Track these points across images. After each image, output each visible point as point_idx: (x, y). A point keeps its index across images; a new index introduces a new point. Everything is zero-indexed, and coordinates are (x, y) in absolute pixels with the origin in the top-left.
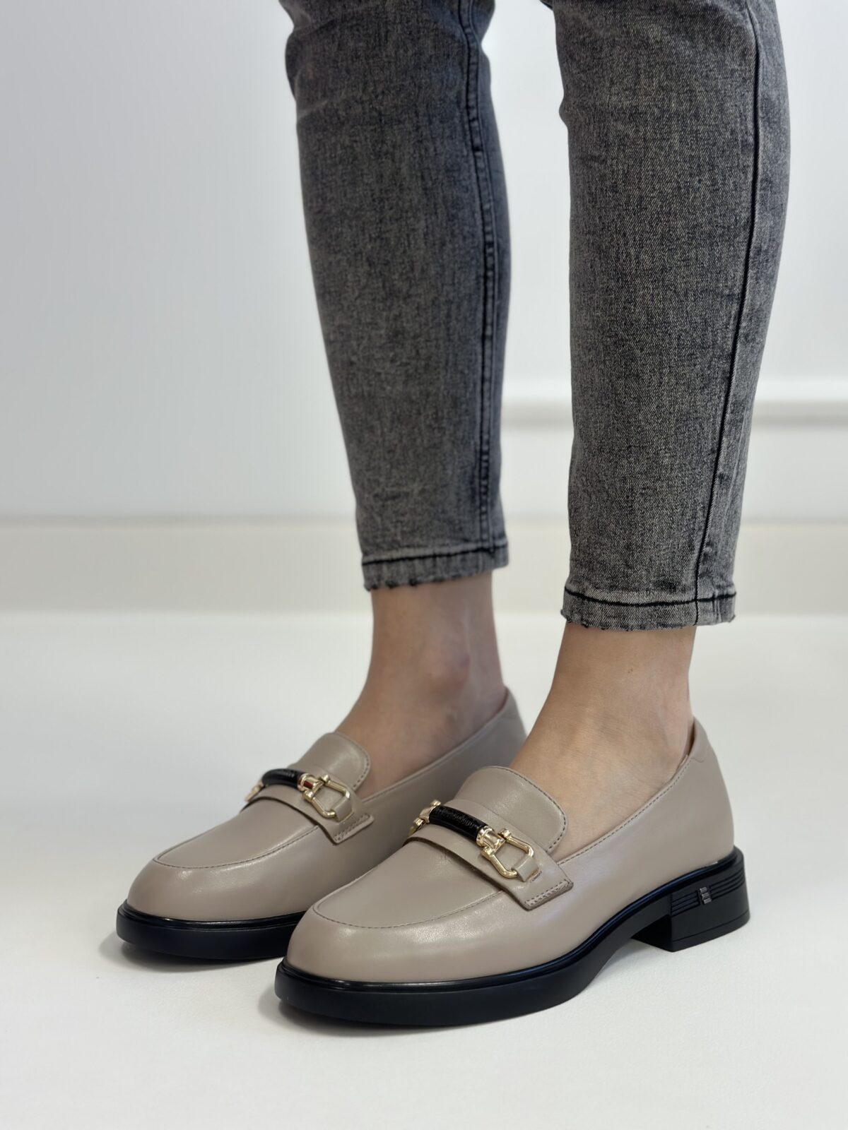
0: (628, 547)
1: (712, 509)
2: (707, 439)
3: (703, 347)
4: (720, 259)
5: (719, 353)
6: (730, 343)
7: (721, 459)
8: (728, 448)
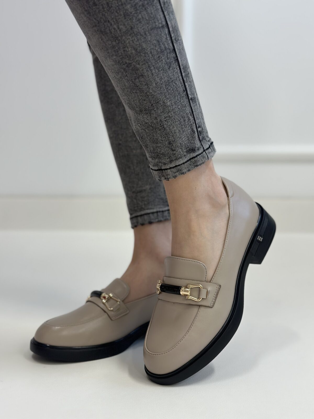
0: (170, 143)
1: (194, 113)
2: (179, 87)
3: (162, 52)
4: (152, 13)
5: (168, 51)
6: (171, 45)
7: (189, 92)
8: (189, 86)
